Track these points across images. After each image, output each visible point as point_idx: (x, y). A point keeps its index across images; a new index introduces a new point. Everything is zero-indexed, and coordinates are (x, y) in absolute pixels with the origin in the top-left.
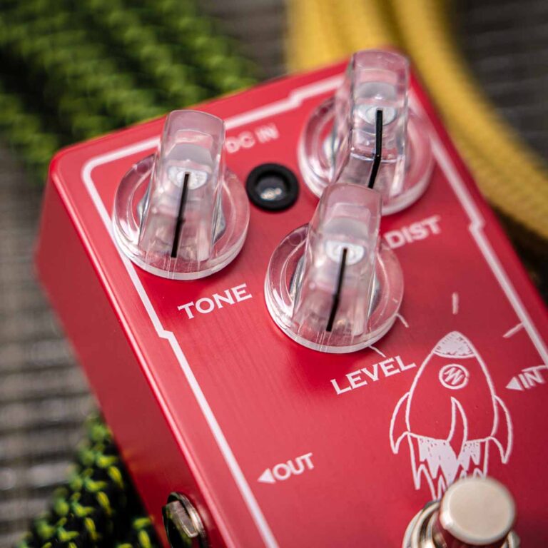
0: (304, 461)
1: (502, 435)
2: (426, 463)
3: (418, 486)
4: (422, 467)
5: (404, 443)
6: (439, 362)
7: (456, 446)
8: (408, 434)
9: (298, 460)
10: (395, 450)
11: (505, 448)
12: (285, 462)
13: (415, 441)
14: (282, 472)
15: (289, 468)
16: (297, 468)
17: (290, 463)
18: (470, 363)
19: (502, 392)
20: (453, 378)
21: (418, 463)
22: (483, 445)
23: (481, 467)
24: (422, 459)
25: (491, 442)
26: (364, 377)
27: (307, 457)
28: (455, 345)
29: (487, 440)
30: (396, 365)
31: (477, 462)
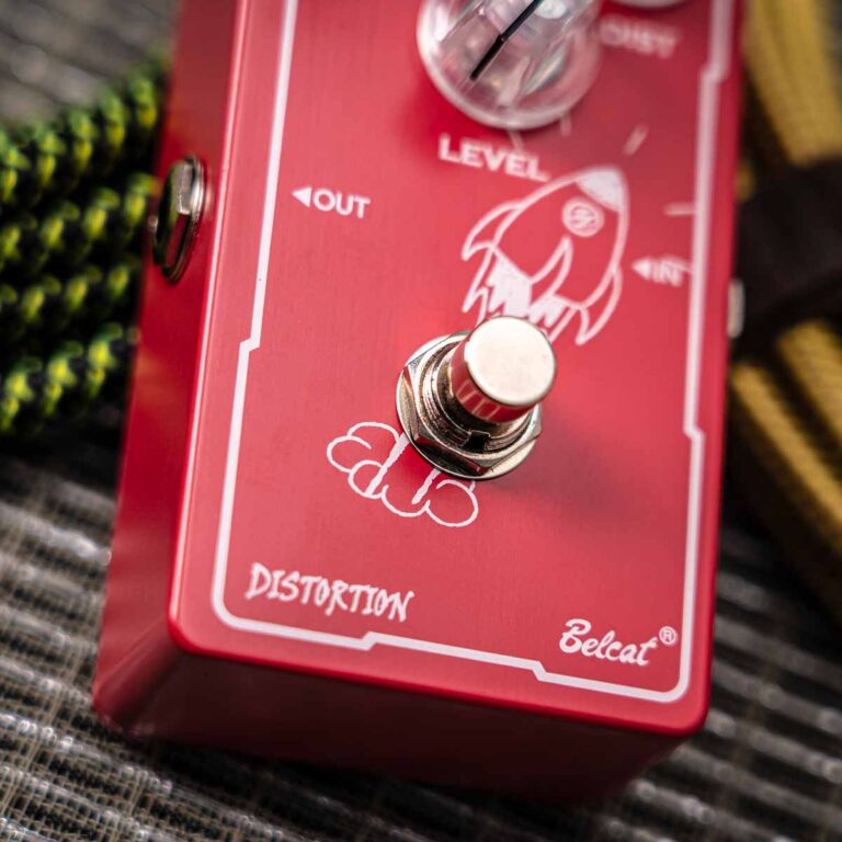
0: (356, 205)
1: (595, 312)
2: (491, 290)
3: (466, 307)
4: (484, 292)
9: (351, 200)
10: (466, 255)
11: (590, 327)
12: (335, 193)
13: (494, 259)
14: (324, 200)
15: (335, 201)
16: (344, 205)
17: (340, 197)
19: (626, 264)
20: (580, 219)
21: (483, 284)
22: (567, 310)
23: (550, 330)
24: (491, 281)
25: (578, 315)
26: (482, 156)
27: (362, 201)
29: (575, 307)
30: (526, 165)
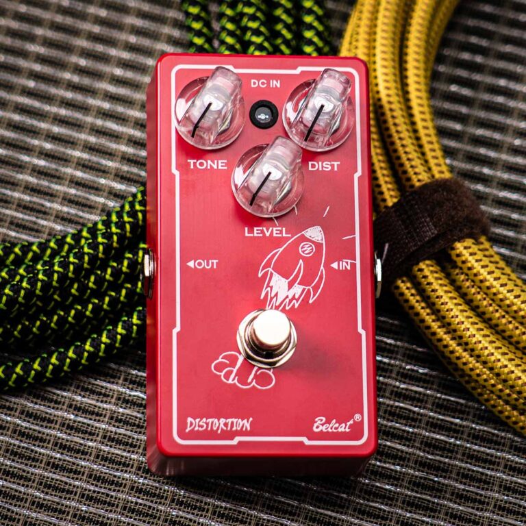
0: (213, 263)
1: (316, 288)
2: (271, 288)
3: (262, 297)
4: (269, 289)
5: (266, 274)
6: (304, 239)
7: (290, 286)
8: (270, 269)
9: (210, 261)
10: (260, 275)
11: (314, 295)
12: (204, 261)
13: (272, 274)
14: (200, 264)
15: (204, 264)
16: (208, 265)
17: (206, 261)
18: (318, 246)
19: (327, 266)
20: (306, 250)
21: (268, 286)
22: (304, 290)
23: (297, 300)
24: (271, 285)
25: (309, 290)
26: (262, 232)
27: (215, 261)
28: (315, 233)
29: (307, 288)
30: (281, 232)
31: (297, 297)
